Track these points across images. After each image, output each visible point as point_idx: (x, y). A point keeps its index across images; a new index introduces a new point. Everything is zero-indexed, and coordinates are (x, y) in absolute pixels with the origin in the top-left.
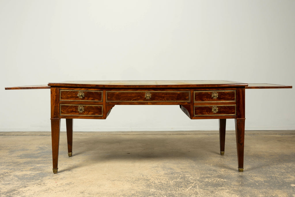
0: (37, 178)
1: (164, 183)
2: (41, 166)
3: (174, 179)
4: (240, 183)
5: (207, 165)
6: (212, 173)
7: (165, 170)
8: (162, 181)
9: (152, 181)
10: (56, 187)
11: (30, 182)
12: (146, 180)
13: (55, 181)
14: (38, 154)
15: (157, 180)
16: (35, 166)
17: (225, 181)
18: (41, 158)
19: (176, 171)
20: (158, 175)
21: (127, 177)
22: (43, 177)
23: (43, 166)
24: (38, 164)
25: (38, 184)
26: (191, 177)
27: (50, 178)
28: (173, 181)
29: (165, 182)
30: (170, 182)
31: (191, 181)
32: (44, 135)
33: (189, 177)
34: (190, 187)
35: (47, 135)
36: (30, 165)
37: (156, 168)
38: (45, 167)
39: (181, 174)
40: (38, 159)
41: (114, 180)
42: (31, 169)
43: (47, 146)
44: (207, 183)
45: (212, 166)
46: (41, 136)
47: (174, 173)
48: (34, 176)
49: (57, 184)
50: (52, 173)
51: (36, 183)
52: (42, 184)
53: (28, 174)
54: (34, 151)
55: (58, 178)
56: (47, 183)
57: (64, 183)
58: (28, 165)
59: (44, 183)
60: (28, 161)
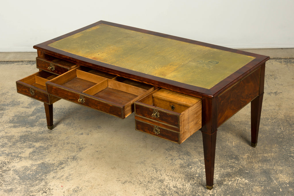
0: (40, 176)
1: (180, 189)
4: (263, 188)
5: (229, 144)
11: (34, 185)
13: (61, 185)
15: (172, 181)
16: (34, 147)
19: (194, 160)
20: (173, 168)
21: (139, 173)
22: (46, 174)
23: (43, 147)
25: (42, 192)
27: (54, 177)
37: (171, 153)
38: (45, 149)
40: (35, 129)
42: (30, 154)
44: (226, 188)
45: (235, 147)
49: (63, 190)
50: (55, 163)
51: (41, 188)
52: (47, 191)
53: (28, 166)
54: (27, 108)
55: (63, 176)
56: (53, 189)
57: (71, 189)
58: (25, 144)
59: (49, 189)
60: (24, 134)
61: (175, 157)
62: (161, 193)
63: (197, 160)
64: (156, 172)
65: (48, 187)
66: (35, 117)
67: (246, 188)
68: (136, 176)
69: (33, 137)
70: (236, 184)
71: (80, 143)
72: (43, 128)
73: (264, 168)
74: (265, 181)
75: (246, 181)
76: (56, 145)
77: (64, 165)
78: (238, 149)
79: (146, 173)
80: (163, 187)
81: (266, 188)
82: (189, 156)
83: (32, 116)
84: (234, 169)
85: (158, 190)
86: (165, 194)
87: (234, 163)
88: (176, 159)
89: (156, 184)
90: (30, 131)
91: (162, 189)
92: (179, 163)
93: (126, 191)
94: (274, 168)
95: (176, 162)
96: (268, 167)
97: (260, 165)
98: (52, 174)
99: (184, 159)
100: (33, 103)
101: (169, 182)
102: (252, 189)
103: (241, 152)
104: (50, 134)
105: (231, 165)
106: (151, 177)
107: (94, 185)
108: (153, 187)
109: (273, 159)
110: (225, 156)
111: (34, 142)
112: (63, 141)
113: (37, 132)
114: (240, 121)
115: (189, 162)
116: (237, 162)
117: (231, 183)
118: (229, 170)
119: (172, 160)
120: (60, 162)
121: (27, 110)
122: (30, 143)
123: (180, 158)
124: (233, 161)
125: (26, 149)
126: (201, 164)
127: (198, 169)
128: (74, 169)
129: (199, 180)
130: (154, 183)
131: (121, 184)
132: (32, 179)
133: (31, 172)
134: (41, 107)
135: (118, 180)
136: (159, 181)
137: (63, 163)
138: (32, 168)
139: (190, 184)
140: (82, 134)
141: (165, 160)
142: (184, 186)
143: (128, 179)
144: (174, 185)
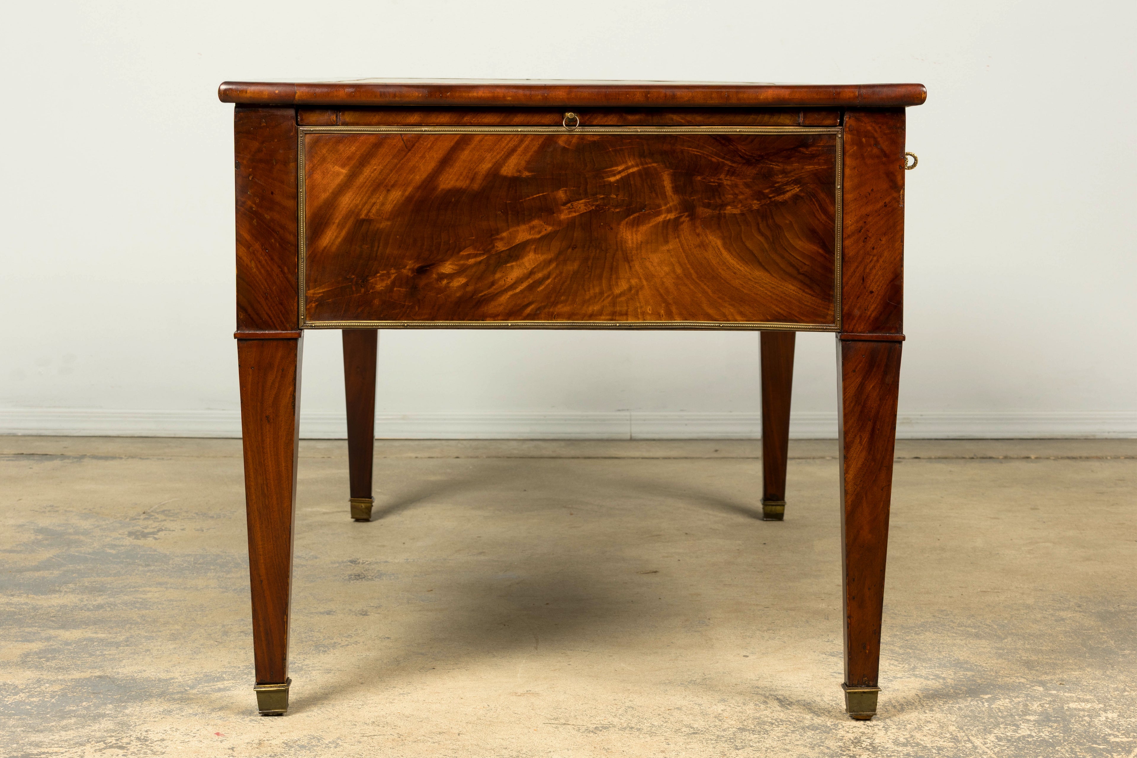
0: (87, 708)
1: (940, 749)
2: (91, 640)
3: (997, 725)
7: (921, 672)
8: (918, 735)
9: (851, 736)
11: (49, 730)
13: (212, 730)
14: (47, 565)
16: (48, 639)
18: (73, 591)
19: (1001, 681)
21: (679, 709)
22: (120, 703)
23: (102, 640)
24: (63, 627)
25: (102, 745)
26: (1110, 715)
27: (169, 712)
28: (991, 738)
29: (941, 743)
30: (978, 742)
31: (1112, 739)
32: (46, 457)
33: (1093, 714)
35: (63, 457)
36: (14, 630)
38: (116, 645)
39: (1034, 698)
40: (55, 600)
41: (596, 728)
42: (27, 655)
43: (86, 524)
46: (24, 462)
47: (985, 692)
48: (65, 699)
49: (227, 744)
50: (172, 679)
51: (89, 737)
52: (128, 744)
53: (18, 683)
54: (11, 551)
55: (221, 709)
56: (163, 740)
57: (278, 741)
59: (143, 740)
61: (886, 672)
63: (1023, 681)
64: (783, 707)
65: (136, 735)
66: (56, 573)
68: (667, 716)
69: (45, 617)
71: (317, 634)
76: (174, 638)
77: (225, 682)
79: (722, 707)
80: (831, 744)
82: (967, 670)
83: (39, 570)
85: (806, 750)
88: (895, 677)
89: (787, 736)
90: (26, 604)
91: (828, 749)
92: (917, 685)
93: (606, 750)
95: (897, 685)
98: (157, 705)
99: (944, 678)
100: (45, 542)
106: (758, 719)
107: (410, 734)
108: (771, 743)
111: (50, 628)
112: (219, 627)
113: (66, 606)
115: (973, 685)
121: (14, 558)
122: (28, 630)
123: (916, 676)
127: (1036, 704)
130: (772, 734)
131: (574, 732)
132: (38, 714)
133: (32, 696)
134: (90, 551)
135: (553, 721)
136: (803, 728)
137: (221, 679)
138: (38, 689)
139: (999, 739)
140: (329, 613)
141: (833, 679)
142: (959, 742)
143: (616, 721)
144: (902, 740)
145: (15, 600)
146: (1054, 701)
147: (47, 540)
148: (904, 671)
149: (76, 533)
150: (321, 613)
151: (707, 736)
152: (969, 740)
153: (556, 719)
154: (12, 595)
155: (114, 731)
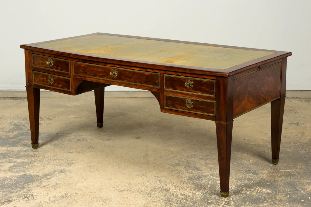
0: (21, 185)
1: (189, 196)
2: (23, 162)
3: (201, 189)
4: (288, 196)
5: (246, 162)
6: (252, 178)
7: (189, 171)
8: (185, 192)
9: (172, 192)
10: (49, 202)
11: (13, 192)
12: (165, 190)
13: (46, 192)
14: (15, 137)
15: (179, 190)
16: (15, 162)
17: (268, 193)
18: (20, 145)
19: (204, 174)
20: (180, 180)
21: (139, 184)
22: (28, 183)
23: (25, 162)
25: (24, 197)
27: (38, 186)
28: (200, 193)
29: (190, 194)
30: (197, 194)
32: (17, 98)
34: (223, 204)
35: (20, 98)
36: (8, 159)
37: (177, 168)
38: (28, 164)
39: (210, 179)
40: (17, 149)
41: (122, 191)
42: (10, 168)
43: (24, 122)
44: (244, 196)
45: (252, 164)
46: (12, 101)
47: (201, 178)
48: (17, 182)
49: (49, 197)
50: (39, 175)
51: (21, 194)
52: (29, 197)
53: (8, 177)
54: (8, 132)
55: (48, 185)
56: (36, 195)
57: (58, 196)
58: (5, 160)
59: (32, 195)
60: (3, 152)
61: (182, 171)
62: (166, 200)
63: (209, 174)
64: (160, 183)
65: (31, 194)
66: (17, 139)
67: (268, 197)
68: (137, 186)
69: (14, 154)
70: (256, 193)
71: (69, 160)
72: (27, 147)
73: (288, 181)
74: (290, 191)
75: (267, 191)
76: (40, 161)
78: (257, 166)
79: (148, 183)
80: (168, 195)
81: (292, 196)
82: (198, 170)
83: (14, 139)
84: (253, 181)
85: (163, 197)
86: (171, 200)
87: (252, 176)
88: (184, 173)
89: (159, 192)
90: (10, 150)
91: (167, 196)
92: (188, 176)
93: (124, 197)
94: (301, 181)
95: (183, 176)
96: (293, 180)
97: (283, 178)
98: (36, 184)
99: (193, 173)
100: (15, 128)
101: (175, 191)
102: (275, 198)
103: (261, 168)
104: (35, 153)
105: (249, 178)
106: (155, 187)
107: (85, 193)
108: (156, 195)
109: (299, 173)
110: (241, 171)
111: (15, 158)
112: (49, 158)
113: (19, 151)
114: (257, 144)
115: (199, 175)
116: (256, 176)
117: (250, 192)
118: (247, 182)
119: (178, 173)
120: (46, 174)
121: (9, 134)
122: (11, 159)
123: (188, 173)
124: (251, 175)
125: (5, 164)
126: (213, 177)
127: (210, 181)
128: (62, 179)
129: (212, 190)
130: (157, 192)
131: (118, 192)
132: (12, 187)
133: (10, 181)
134: (25, 131)
135: (114, 188)
136: (163, 190)
137: (49, 175)
138: (12, 179)
139: (201, 193)
140: (72, 153)
141: (171, 174)
142: (193, 194)
143: (126, 188)
144: (182, 194)
145: (8, 149)
146: (214, 180)
147: (16, 128)
148: (186, 171)
149: (22, 125)
150: (71, 153)
151: (144, 193)
152: (195, 193)
153: (115, 187)
154: (8, 147)
155: (26, 192)
